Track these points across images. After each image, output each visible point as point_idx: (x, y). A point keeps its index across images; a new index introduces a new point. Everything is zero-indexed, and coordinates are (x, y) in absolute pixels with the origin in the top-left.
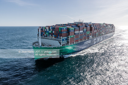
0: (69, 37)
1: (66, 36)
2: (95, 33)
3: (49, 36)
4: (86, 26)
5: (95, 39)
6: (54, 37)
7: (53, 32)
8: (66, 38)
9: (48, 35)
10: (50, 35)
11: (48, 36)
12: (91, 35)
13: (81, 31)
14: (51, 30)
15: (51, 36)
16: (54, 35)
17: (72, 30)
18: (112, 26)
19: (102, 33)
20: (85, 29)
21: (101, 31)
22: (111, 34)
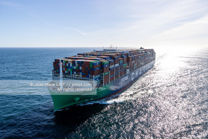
0: (102, 75)
1: (98, 75)
2: (133, 65)
3: (73, 73)
4: (122, 57)
5: (133, 73)
6: (81, 76)
7: (81, 68)
8: (98, 76)
9: (71, 72)
10: (75, 73)
11: (71, 74)
12: (128, 68)
13: (117, 65)
14: (77, 65)
15: (77, 74)
16: (81, 73)
17: (106, 64)
18: (152, 51)
19: (141, 64)
20: (121, 62)
21: (139, 61)
22: (151, 63)
